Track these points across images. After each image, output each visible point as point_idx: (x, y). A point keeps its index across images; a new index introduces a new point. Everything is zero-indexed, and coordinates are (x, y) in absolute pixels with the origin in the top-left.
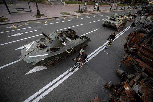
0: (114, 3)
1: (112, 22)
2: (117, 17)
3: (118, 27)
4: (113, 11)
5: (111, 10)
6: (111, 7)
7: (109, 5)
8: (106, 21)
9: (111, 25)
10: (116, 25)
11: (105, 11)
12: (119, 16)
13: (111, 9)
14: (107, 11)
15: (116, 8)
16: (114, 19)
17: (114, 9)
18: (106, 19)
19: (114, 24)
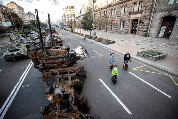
0: (12, 33)
1: (15, 53)
2: (17, 46)
3: (26, 54)
4: (16, 41)
5: (13, 41)
6: (10, 38)
7: (6, 36)
8: (5, 56)
9: (17, 56)
10: (22, 53)
11: (3, 44)
12: (20, 44)
13: (11, 39)
14: (7, 44)
15: (17, 37)
16: (15, 49)
17: (16, 39)
18: (4, 53)
19: (19, 54)
